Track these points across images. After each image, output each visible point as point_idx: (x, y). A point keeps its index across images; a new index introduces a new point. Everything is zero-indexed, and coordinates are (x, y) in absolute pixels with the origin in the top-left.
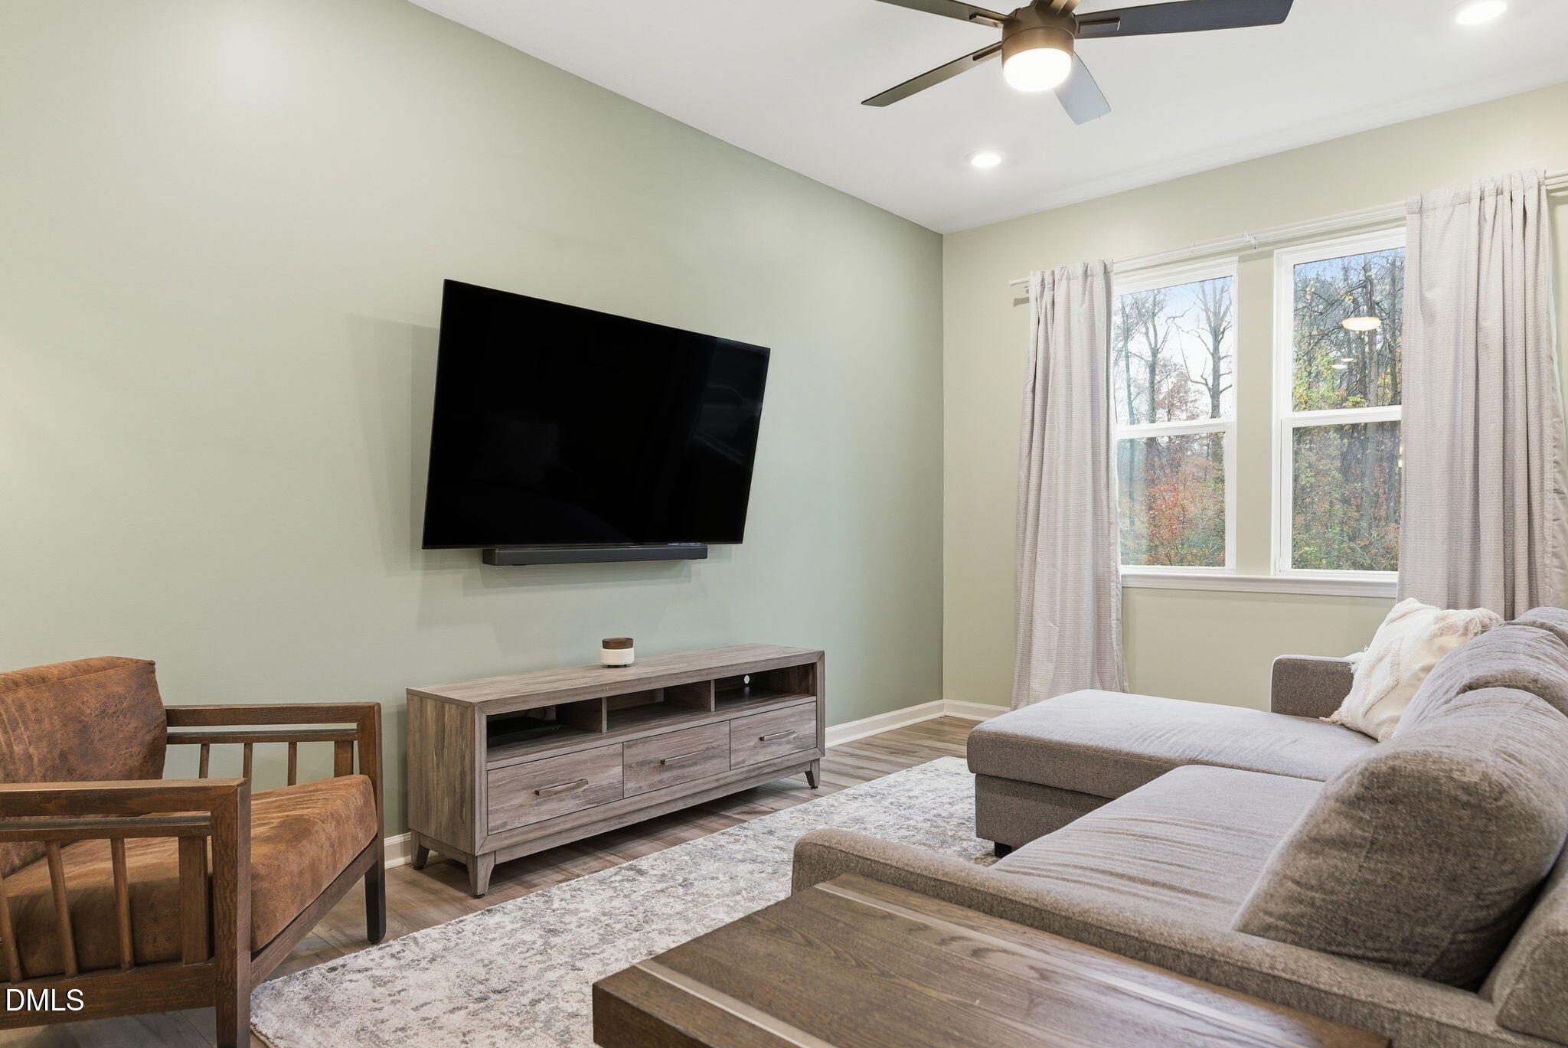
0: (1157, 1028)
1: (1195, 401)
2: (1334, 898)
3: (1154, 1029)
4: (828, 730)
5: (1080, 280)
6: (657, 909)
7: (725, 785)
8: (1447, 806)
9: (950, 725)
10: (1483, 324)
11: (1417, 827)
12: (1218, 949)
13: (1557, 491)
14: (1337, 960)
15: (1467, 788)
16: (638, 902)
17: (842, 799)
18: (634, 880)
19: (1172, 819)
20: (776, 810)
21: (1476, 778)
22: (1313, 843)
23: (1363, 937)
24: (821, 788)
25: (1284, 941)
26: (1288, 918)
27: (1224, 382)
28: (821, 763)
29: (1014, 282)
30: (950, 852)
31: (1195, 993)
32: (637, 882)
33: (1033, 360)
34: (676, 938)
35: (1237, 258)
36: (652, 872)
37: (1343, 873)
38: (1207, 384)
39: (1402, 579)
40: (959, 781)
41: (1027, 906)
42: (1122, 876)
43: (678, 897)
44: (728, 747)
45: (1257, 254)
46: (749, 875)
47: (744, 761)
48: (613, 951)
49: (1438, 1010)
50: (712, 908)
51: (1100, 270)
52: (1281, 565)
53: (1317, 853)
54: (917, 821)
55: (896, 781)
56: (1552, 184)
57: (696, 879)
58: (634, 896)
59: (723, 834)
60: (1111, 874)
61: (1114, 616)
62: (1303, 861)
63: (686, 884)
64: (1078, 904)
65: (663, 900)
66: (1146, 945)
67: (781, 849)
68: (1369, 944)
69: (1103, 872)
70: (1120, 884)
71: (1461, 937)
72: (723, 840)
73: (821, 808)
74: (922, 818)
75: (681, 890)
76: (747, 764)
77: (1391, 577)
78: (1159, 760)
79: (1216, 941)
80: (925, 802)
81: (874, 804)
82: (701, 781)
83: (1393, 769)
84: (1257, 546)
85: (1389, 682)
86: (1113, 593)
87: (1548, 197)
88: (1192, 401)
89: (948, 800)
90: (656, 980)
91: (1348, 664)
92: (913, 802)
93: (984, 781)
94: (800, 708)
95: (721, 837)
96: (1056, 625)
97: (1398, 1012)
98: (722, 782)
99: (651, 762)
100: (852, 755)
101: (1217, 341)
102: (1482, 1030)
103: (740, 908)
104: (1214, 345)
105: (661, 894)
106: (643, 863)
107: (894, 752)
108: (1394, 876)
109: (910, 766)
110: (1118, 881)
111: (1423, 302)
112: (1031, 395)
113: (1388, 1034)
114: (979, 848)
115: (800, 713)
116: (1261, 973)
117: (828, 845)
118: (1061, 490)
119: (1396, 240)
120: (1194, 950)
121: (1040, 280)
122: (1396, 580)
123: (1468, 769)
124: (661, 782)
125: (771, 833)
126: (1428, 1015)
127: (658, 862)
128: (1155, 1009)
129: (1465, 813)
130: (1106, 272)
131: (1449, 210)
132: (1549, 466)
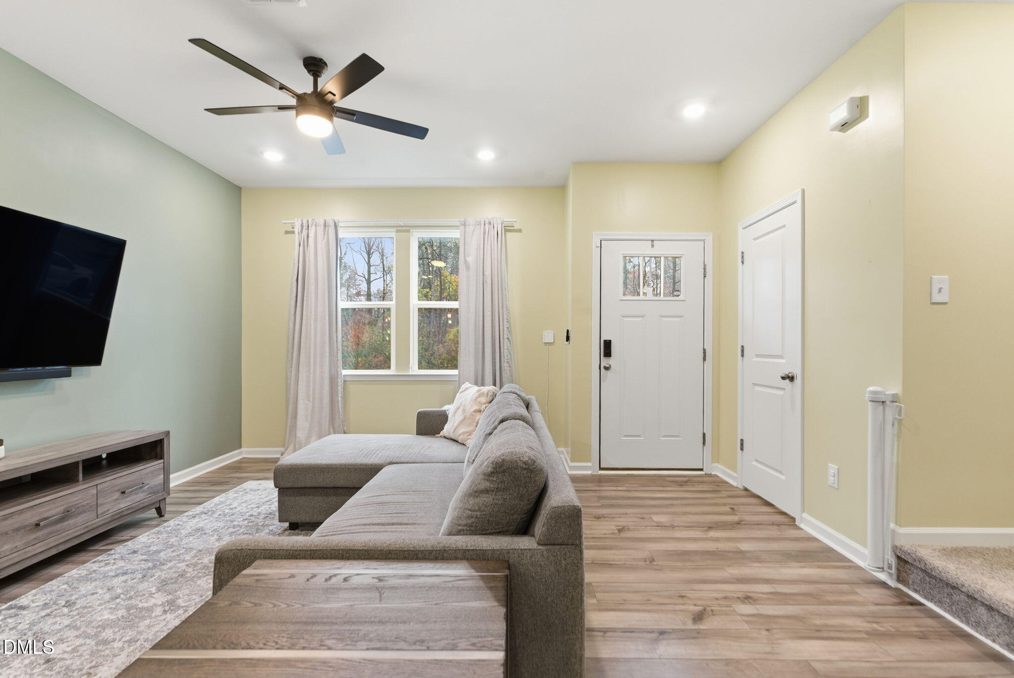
0: (434, 586)
1: (360, 285)
2: (485, 513)
3: (433, 586)
4: (172, 476)
5: (322, 227)
6: (46, 629)
7: (93, 529)
8: (520, 470)
9: (247, 462)
10: (485, 273)
11: (511, 480)
12: (446, 545)
13: (508, 338)
14: (487, 536)
15: (525, 463)
16: (26, 629)
17: (185, 519)
18: (17, 615)
19: (390, 492)
20: (135, 537)
21: (527, 459)
22: (475, 493)
23: (494, 525)
24: (167, 516)
25: (467, 535)
26: (468, 525)
27: (373, 277)
28: (167, 500)
29: (286, 222)
30: (263, 534)
31: (441, 566)
32: (20, 616)
33: (297, 264)
34: (70, 643)
35: (395, 230)
36: (33, 605)
37: (487, 503)
38: (365, 278)
39: (459, 373)
40: (260, 494)
41: (361, 550)
42: (378, 524)
43: (64, 615)
44: (95, 503)
45: (404, 229)
46: (123, 584)
47: (108, 510)
48: (9, 671)
49: (520, 545)
50: (97, 614)
51: (332, 225)
52: (414, 369)
53: (477, 497)
54: (239, 522)
55: (220, 501)
56: (505, 224)
57: (77, 599)
58: (20, 627)
59: (95, 562)
60: (373, 524)
61: (340, 395)
62: (472, 501)
63: (69, 604)
64: (385, 543)
65: (50, 621)
66: (417, 552)
67: (145, 560)
68: (496, 527)
69: (369, 524)
70: (378, 528)
71: (523, 516)
72: (95, 567)
73: (170, 528)
74: (242, 519)
75: (66, 610)
76: (111, 511)
77: (455, 372)
78: (376, 465)
79: (445, 542)
80: (242, 509)
81: (208, 518)
82: (73, 530)
83: (503, 460)
84: (404, 361)
85: (462, 417)
86: (339, 384)
87: (505, 229)
88: (358, 285)
89: (256, 506)
90: (161, 661)
91: (445, 411)
92: (234, 511)
93: (284, 491)
94: (152, 468)
95: (93, 565)
96: (310, 402)
97: (509, 550)
98: (90, 528)
99: (26, 526)
100: (185, 491)
101: (369, 258)
102: (533, 548)
103: (122, 607)
104: (368, 259)
105: (47, 618)
106: (23, 601)
107: (214, 484)
108: (505, 500)
109: (228, 490)
110: (377, 527)
111: (466, 262)
112: (296, 282)
113: (506, 559)
114: (279, 528)
115: (152, 472)
116: (463, 550)
117: (240, 548)
118: (313, 333)
119: (454, 234)
120: (437, 548)
121: (301, 223)
122: (457, 373)
123: (524, 456)
124: (35, 539)
125: (135, 552)
126: (518, 548)
127: (38, 596)
128: (430, 578)
129: (525, 472)
130: (336, 226)
131: (474, 227)
132: (505, 329)
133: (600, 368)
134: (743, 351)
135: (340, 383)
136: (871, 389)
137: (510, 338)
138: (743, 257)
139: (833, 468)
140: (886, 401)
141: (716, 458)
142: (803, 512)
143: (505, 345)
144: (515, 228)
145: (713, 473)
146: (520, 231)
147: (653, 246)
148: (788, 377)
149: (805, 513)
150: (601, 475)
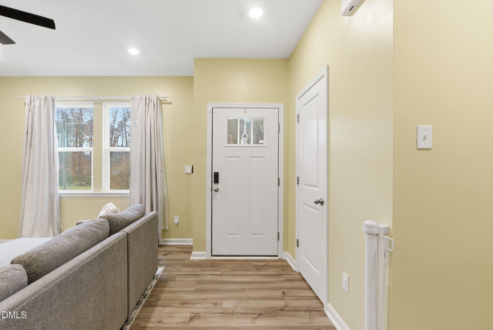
5: (44, 100)
29: (21, 97)
33: (27, 124)
35: (93, 103)
39: (130, 192)
45: (98, 103)
51: (51, 99)
52: (107, 189)
56: (161, 99)
61: (56, 206)
77: (127, 191)
84: (99, 184)
87: (160, 102)
96: (34, 212)
111: (134, 122)
119: (129, 105)
121: (30, 98)
122: (129, 192)
130: (53, 100)
131: (139, 100)
132: (159, 165)
133: (212, 191)
134: (298, 180)
135: (56, 199)
136: (367, 222)
137: (162, 170)
138: (298, 118)
139: (345, 276)
140: (379, 234)
141: (286, 248)
142: (328, 302)
143: (159, 175)
144: (168, 102)
145: (284, 258)
146: (171, 103)
147: (245, 112)
148: (320, 202)
149: (329, 303)
150: (212, 260)
